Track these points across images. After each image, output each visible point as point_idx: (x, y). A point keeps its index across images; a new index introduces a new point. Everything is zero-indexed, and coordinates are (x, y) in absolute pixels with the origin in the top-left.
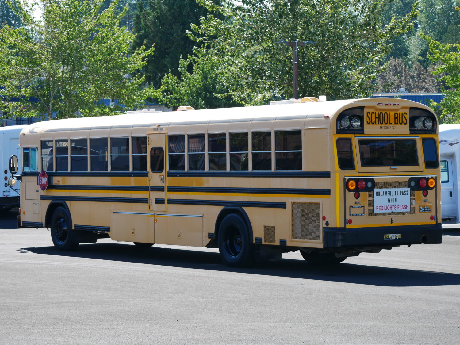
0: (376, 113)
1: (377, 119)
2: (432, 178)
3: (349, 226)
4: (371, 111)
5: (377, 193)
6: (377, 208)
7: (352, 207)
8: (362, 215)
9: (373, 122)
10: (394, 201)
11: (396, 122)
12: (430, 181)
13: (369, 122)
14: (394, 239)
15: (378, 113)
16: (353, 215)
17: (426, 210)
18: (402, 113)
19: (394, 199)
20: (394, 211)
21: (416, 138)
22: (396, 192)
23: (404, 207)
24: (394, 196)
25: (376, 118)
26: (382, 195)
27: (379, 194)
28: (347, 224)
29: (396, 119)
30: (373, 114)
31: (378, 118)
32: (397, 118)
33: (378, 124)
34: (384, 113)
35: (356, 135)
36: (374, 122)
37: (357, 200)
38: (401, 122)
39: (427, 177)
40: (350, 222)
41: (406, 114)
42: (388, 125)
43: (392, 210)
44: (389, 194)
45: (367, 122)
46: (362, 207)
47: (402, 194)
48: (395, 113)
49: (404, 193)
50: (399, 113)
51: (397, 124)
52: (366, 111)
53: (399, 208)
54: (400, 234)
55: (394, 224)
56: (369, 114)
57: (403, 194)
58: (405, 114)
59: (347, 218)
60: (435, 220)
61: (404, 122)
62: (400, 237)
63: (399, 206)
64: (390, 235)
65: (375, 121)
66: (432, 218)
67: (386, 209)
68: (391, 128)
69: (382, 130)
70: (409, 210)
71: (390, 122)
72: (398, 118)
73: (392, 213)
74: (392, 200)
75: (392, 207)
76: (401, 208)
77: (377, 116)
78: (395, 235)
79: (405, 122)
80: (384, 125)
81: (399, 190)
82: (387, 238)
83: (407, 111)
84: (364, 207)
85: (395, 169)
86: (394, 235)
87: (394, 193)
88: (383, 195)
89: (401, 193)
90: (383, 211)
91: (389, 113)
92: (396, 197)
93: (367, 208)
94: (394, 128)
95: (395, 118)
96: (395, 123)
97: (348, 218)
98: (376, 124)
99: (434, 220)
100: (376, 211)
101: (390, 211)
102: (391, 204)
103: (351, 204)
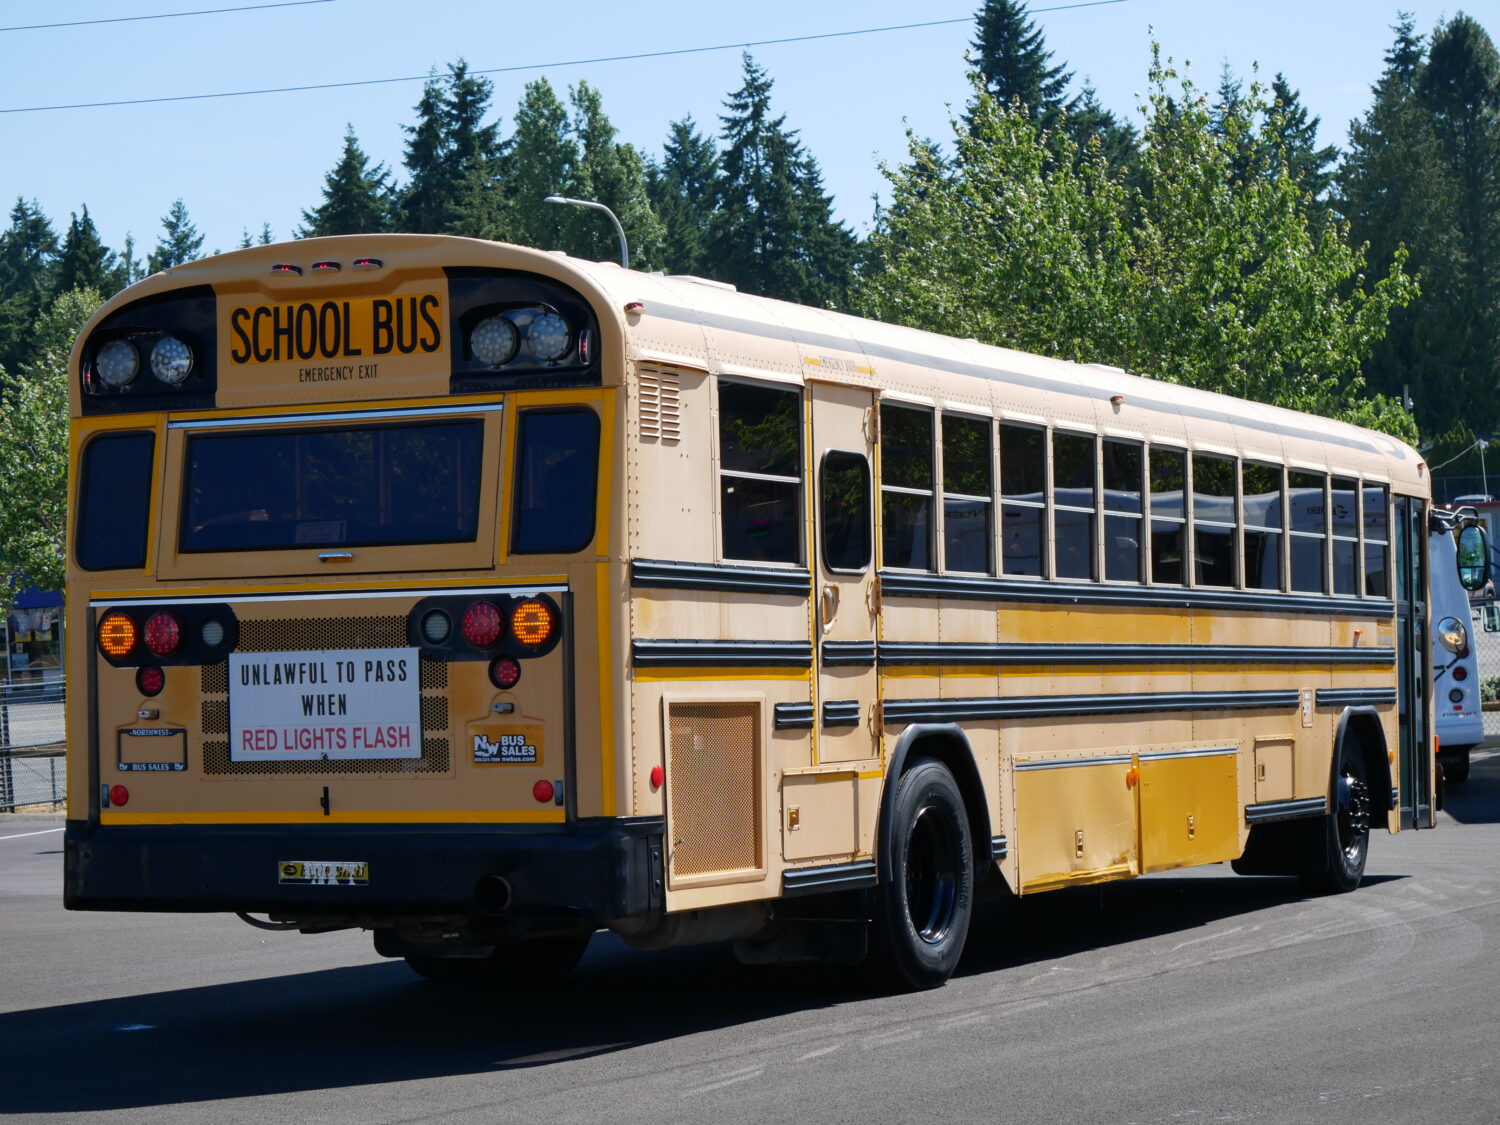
0: (277, 310)
1: (284, 339)
2: (543, 599)
3: (111, 817)
4: (251, 302)
5: (244, 669)
6: (245, 740)
7: (128, 732)
8: (172, 767)
9: (263, 352)
10: (336, 708)
11: (383, 343)
12: (520, 614)
13: (242, 353)
14: (333, 881)
15: (290, 309)
16: (130, 768)
17: (512, 751)
18: (413, 301)
19: (335, 700)
20: (335, 754)
21: (482, 413)
22: (344, 668)
23: (387, 738)
24: (332, 687)
25: (278, 332)
26: (271, 678)
27: (256, 675)
28: (107, 805)
29: (383, 333)
30: (263, 316)
31: (288, 331)
32: (387, 325)
33: (290, 356)
34: (318, 305)
35: (174, 416)
36: (269, 351)
37: (153, 704)
38: (407, 342)
39: (515, 593)
40: (120, 797)
41: (435, 303)
42: (340, 361)
43: (326, 750)
44: (306, 677)
45: (235, 353)
46: (173, 732)
47: (372, 675)
48: (377, 305)
49: (386, 672)
50: (399, 302)
51: (387, 350)
52: (225, 306)
53: (360, 743)
54: (361, 864)
55: (337, 817)
56: (241, 318)
57: (379, 677)
58: (429, 306)
59: (103, 781)
60: (559, 803)
61: (423, 341)
62: (366, 877)
63: (358, 733)
64: (307, 864)
65: (271, 346)
66: (543, 793)
67: (291, 742)
68: (356, 372)
69: (309, 384)
70: (414, 750)
71: (352, 347)
72: (394, 325)
73: (325, 765)
74: (321, 704)
75: (326, 734)
76: (371, 740)
77: (284, 324)
78: (338, 864)
79: (430, 341)
80: (318, 361)
81: (359, 656)
82: (298, 876)
83: (440, 287)
84: (184, 732)
85: (346, 560)
86: (333, 865)
87: (331, 672)
88: (278, 680)
89: (368, 671)
90: (280, 754)
91: (346, 305)
92: (344, 688)
93: (198, 738)
94: (369, 372)
95: (378, 325)
96: (378, 350)
97: (110, 777)
98: (277, 357)
99: (553, 801)
100: (239, 754)
101: (314, 754)
102: (317, 722)
103: (124, 720)
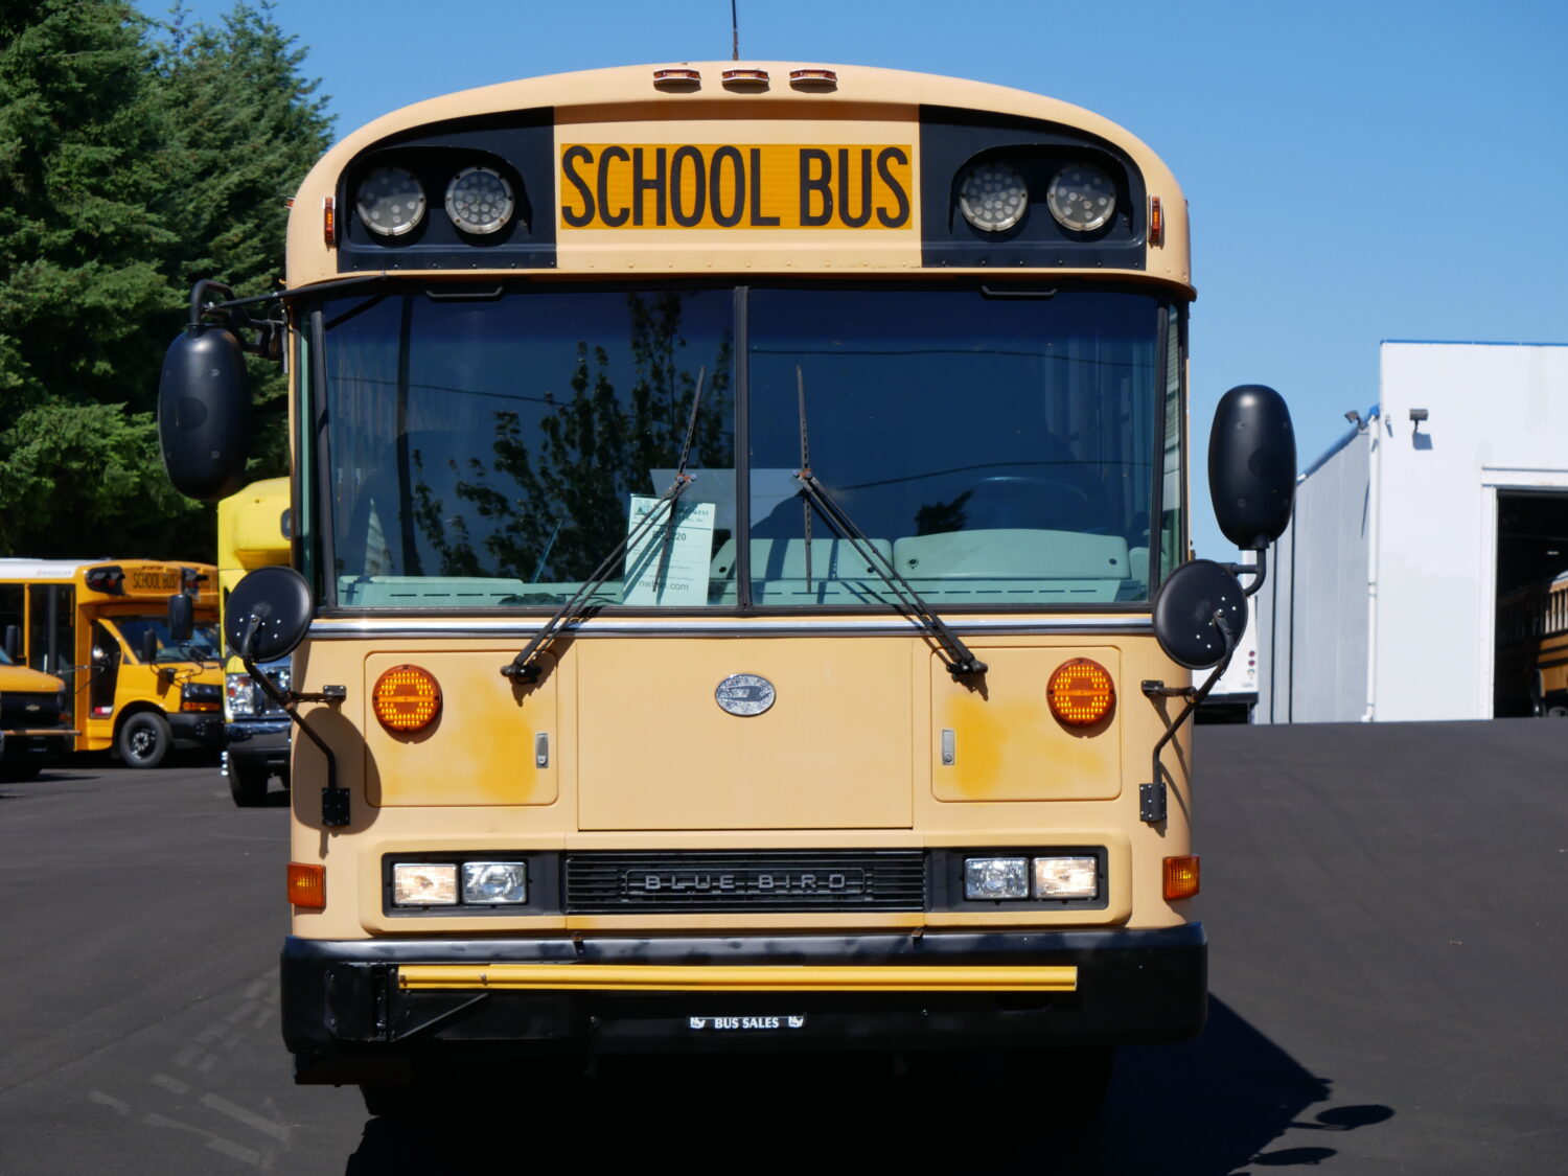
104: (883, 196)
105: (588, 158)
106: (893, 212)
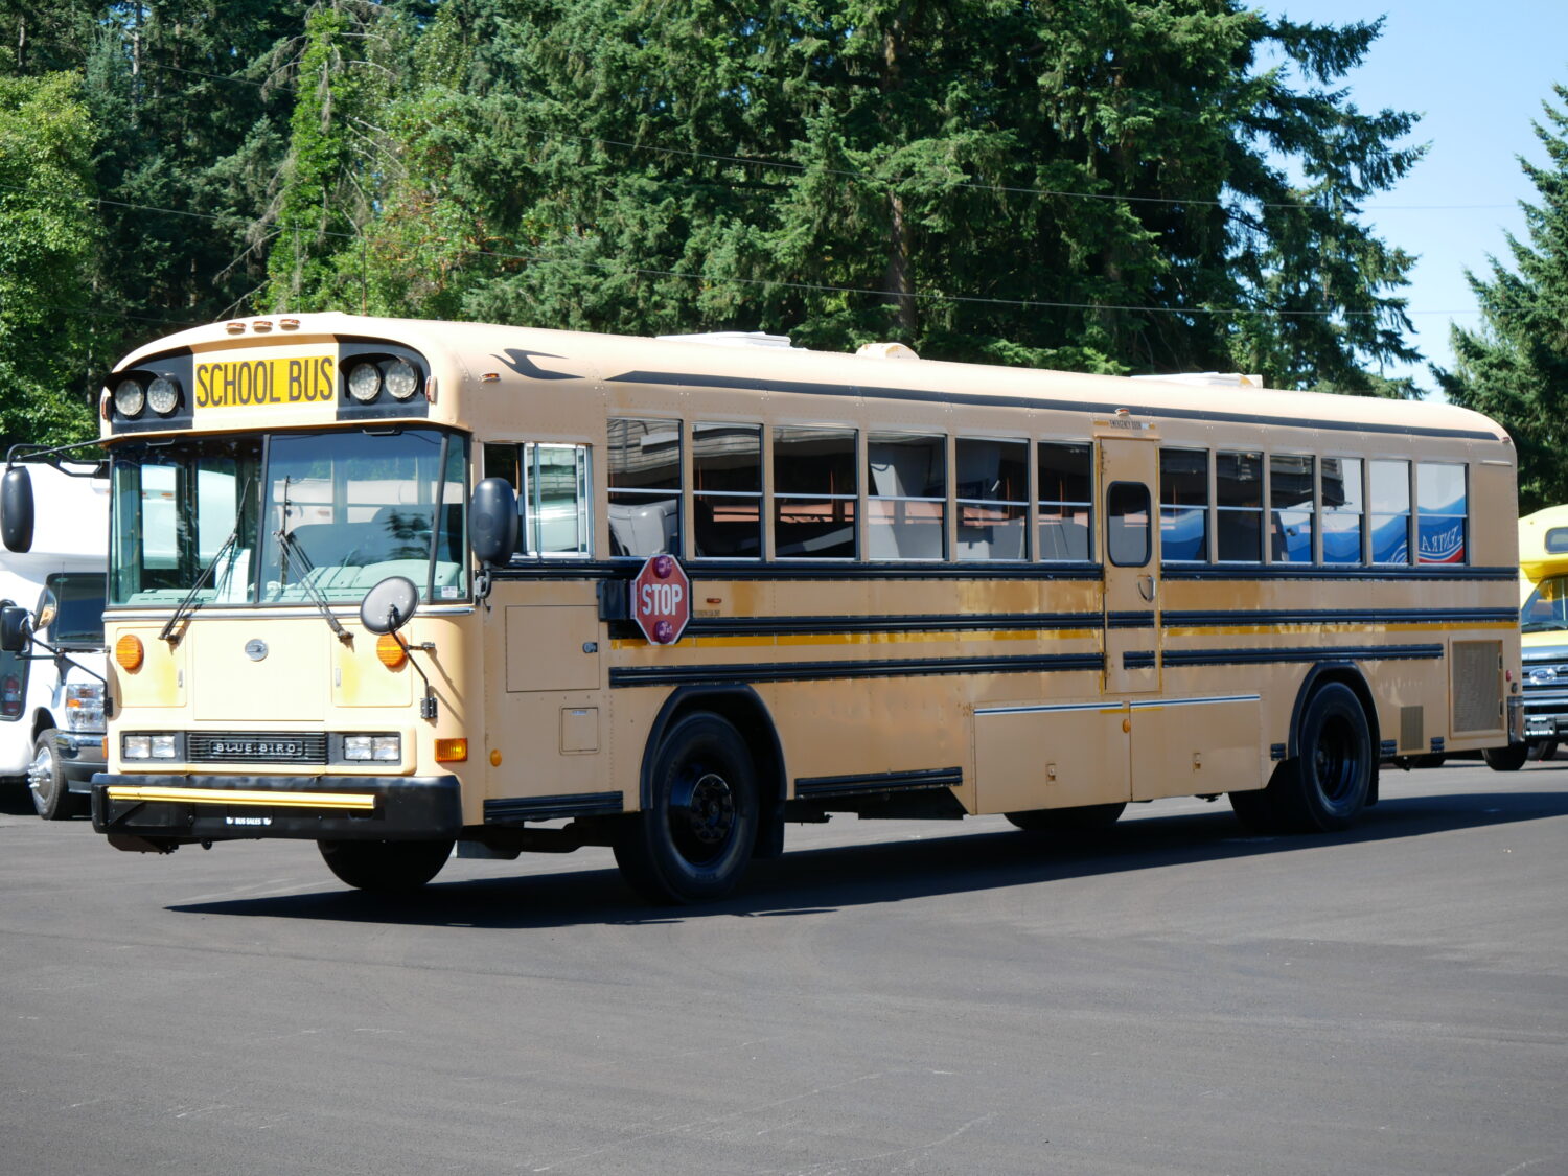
104: (323, 384)
105: (207, 371)
106: (326, 393)
